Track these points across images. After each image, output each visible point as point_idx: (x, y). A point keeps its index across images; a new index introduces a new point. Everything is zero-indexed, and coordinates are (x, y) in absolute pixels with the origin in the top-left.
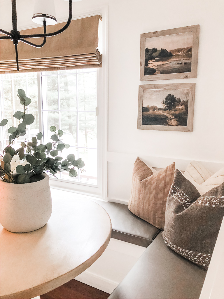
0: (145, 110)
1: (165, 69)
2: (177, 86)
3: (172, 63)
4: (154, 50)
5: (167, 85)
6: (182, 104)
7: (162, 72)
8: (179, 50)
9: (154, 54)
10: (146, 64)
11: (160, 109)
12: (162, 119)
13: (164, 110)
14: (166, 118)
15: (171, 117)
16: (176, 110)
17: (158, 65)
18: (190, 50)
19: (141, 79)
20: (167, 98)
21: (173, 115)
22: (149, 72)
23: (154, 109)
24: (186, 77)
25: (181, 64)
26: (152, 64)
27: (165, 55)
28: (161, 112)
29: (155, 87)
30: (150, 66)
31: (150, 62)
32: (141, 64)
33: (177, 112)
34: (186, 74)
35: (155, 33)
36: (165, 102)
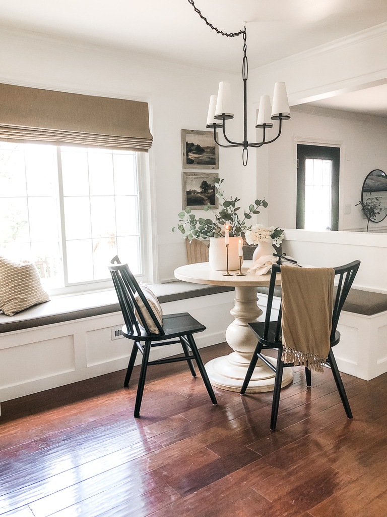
0: (189, 193)
1: (200, 161)
2: (208, 174)
3: (204, 157)
4: (192, 145)
5: (202, 173)
6: (211, 189)
7: (198, 163)
8: (208, 148)
9: (192, 148)
10: (187, 155)
11: (199, 193)
12: (200, 200)
13: (201, 193)
14: (203, 199)
15: (206, 198)
16: (208, 193)
17: (195, 157)
18: (214, 148)
19: (184, 168)
20: (202, 184)
21: (207, 197)
22: (190, 162)
23: (195, 192)
24: (213, 168)
25: (209, 158)
26: (192, 156)
27: (199, 150)
28: (199, 195)
29: (195, 174)
30: (190, 157)
31: (190, 154)
32: (184, 154)
33: (209, 195)
34: (213, 166)
35: (192, 131)
36: (201, 187)
